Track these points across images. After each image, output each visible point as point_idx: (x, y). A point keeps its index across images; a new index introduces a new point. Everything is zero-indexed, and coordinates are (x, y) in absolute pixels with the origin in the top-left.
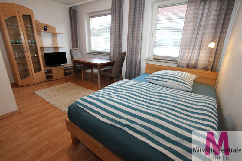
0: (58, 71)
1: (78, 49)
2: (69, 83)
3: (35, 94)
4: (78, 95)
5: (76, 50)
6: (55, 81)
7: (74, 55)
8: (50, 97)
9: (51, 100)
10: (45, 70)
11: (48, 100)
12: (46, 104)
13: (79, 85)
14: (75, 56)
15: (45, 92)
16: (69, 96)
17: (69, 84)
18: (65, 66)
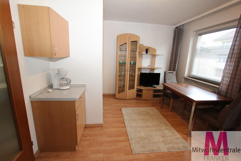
0: (148, 92)
1: (174, 72)
2: (154, 108)
3: (121, 111)
4: (156, 131)
5: (172, 73)
6: (142, 101)
7: (167, 78)
8: (129, 120)
9: (129, 124)
10: (137, 89)
11: (126, 123)
12: (122, 127)
13: (163, 116)
14: (169, 80)
15: (129, 112)
16: (147, 127)
17: (153, 110)
18: (156, 88)
